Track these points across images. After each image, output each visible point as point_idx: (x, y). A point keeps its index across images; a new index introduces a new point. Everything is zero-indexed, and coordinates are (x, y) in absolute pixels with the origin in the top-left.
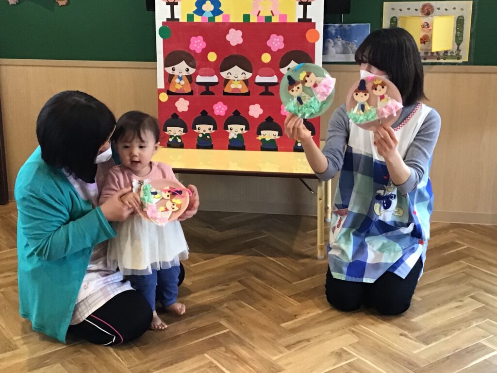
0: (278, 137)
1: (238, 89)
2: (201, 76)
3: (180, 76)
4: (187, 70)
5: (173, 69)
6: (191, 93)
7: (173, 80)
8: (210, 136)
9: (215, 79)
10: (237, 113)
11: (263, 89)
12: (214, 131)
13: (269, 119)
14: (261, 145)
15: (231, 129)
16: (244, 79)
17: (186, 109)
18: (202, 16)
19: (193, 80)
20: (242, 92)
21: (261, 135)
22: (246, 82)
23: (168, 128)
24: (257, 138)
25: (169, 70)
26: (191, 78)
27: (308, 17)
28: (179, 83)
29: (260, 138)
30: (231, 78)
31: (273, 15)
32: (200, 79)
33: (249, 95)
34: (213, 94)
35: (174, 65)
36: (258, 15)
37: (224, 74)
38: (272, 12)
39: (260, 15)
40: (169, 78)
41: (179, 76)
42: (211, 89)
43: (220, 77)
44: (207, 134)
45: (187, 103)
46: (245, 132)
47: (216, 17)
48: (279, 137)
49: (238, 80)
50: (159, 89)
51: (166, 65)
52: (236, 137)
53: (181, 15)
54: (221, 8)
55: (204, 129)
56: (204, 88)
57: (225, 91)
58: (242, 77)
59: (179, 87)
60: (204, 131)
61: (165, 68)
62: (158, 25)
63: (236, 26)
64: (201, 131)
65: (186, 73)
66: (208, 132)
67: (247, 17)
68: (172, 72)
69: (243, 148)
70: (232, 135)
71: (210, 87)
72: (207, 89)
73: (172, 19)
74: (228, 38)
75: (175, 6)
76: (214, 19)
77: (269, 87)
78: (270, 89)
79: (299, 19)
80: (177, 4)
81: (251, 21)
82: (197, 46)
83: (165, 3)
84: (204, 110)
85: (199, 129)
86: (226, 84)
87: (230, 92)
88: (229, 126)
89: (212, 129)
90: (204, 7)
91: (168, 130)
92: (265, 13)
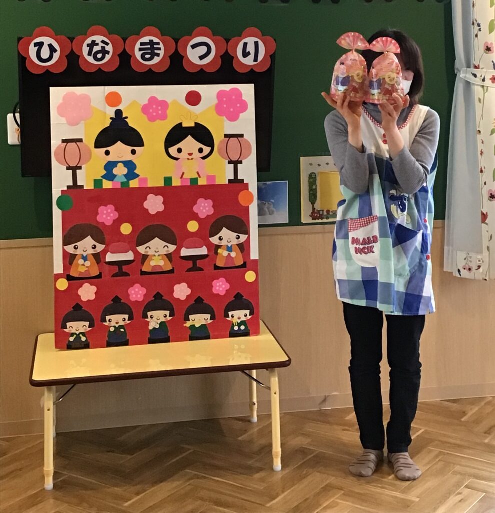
0: (209, 321)
1: (159, 266)
2: (112, 253)
3: (85, 256)
4: (94, 247)
5: (75, 248)
6: (99, 276)
7: (75, 262)
8: (124, 329)
9: (129, 256)
10: (158, 296)
11: (190, 264)
12: (129, 321)
13: (199, 300)
14: (190, 333)
15: (151, 317)
16: (166, 253)
17: (92, 297)
18: (112, 180)
19: (102, 259)
20: (165, 269)
21: (189, 320)
22: (169, 256)
23: (68, 324)
24: (185, 325)
25: (70, 249)
26: (98, 257)
27: (239, 177)
28: (83, 265)
29: (188, 324)
30: (150, 253)
31: (200, 177)
32: (110, 257)
33: (173, 272)
34: (127, 274)
35: (76, 243)
36: (181, 177)
37: (141, 249)
38: (198, 173)
39: (184, 176)
40: (69, 259)
41: (82, 255)
43: (136, 253)
44: (121, 327)
45: (94, 289)
46: (169, 318)
47: (130, 182)
48: (211, 321)
49: (159, 256)
50: (55, 274)
51: (66, 242)
52: (157, 326)
53: (85, 180)
54: (135, 171)
55: (116, 320)
56: (116, 269)
57: (142, 270)
58: (164, 252)
59: (82, 269)
60: (117, 323)
61: (64, 247)
62: (56, 194)
63: (156, 191)
64: (113, 323)
65: (92, 252)
66: (122, 323)
67: (168, 180)
68: (74, 252)
69: (167, 340)
70: (153, 324)
71: (124, 267)
72: (120, 268)
73: (75, 186)
74: (146, 205)
75: (77, 171)
76: (128, 183)
77: (198, 261)
78: (199, 263)
79: (229, 180)
80: (80, 168)
81: (174, 184)
82: (107, 217)
83: (65, 167)
84: (116, 296)
85: (109, 321)
86: (144, 262)
87: (150, 271)
88: (149, 314)
89: (127, 319)
90: (115, 171)
91: (68, 327)
92: (190, 174)
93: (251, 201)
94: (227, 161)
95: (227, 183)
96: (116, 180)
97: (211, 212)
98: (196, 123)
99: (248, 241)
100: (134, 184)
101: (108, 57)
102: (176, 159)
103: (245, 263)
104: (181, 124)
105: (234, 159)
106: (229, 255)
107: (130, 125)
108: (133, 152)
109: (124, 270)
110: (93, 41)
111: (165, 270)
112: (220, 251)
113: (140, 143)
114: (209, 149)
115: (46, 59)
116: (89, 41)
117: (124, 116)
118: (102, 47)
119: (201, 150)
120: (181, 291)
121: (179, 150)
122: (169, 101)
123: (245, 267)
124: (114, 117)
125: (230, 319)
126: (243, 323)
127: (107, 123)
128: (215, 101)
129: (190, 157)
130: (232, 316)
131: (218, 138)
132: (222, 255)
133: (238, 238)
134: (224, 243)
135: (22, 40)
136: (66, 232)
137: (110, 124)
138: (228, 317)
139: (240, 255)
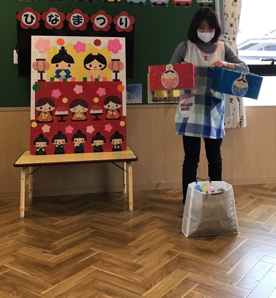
1: (80, 117)
2: (58, 111)
3: (45, 112)
4: (50, 108)
5: (41, 108)
6: (52, 121)
7: (41, 114)
8: (63, 146)
9: (66, 113)
10: (79, 131)
11: (95, 117)
12: (65, 143)
13: (98, 134)
14: (94, 149)
15: (76, 141)
16: (83, 112)
17: (48, 131)
18: (59, 78)
19: (53, 114)
21: (93, 143)
22: (85, 113)
24: (91, 145)
25: (38, 109)
26: (52, 113)
27: (118, 79)
28: (44, 116)
29: (93, 145)
30: (76, 111)
31: (100, 78)
32: (57, 113)
33: (87, 121)
34: (65, 121)
35: (42, 106)
36: (91, 78)
37: (72, 110)
38: (99, 76)
39: (93, 77)
41: (44, 112)
42: (64, 118)
43: (69, 111)
44: (61, 145)
45: (49, 127)
46: (84, 142)
47: (68, 79)
48: (104, 144)
49: (80, 113)
50: (31, 120)
51: (37, 105)
52: (79, 145)
53: (47, 78)
54: (70, 74)
56: (60, 118)
57: (72, 119)
59: (44, 118)
60: (60, 143)
61: (36, 108)
62: (33, 83)
63: (79, 83)
64: (58, 143)
65: (49, 110)
66: (62, 143)
67: (85, 79)
68: (40, 110)
69: (83, 152)
70: (77, 144)
71: (63, 118)
72: (62, 118)
73: (41, 80)
74: (74, 90)
75: (43, 74)
76: (67, 80)
77: (98, 116)
78: (99, 117)
79: (113, 80)
80: (44, 72)
81: (88, 81)
82: (56, 94)
83: (37, 72)
84: (60, 131)
85: (56, 142)
86: (73, 115)
87: (76, 120)
88: (75, 139)
89: (64, 142)
90: (61, 74)
91: (36, 144)
92: (95, 76)
93: (123, 90)
94: (112, 71)
95: (112, 81)
96: (61, 78)
97: (105, 94)
98: (98, 54)
99: (122, 107)
100: (69, 80)
101: (58, 23)
102: (89, 69)
103: (120, 117)
104: (91, 54)
105: (116, 70)
106: (113, 113)
107: (68, 53)
108: (69, 66)
109: (63, 119)
110: (51, 15)
111: (83, 119)
112: (108, 112)
113: (73, 62)
114: (104, 65)
115: (30, 23)
116: (49, 15)
117: (65, 49)
118: (55, 18)
119: (100, 66)
120: (90, 129)
121: (91, 66)
122: (86, 44)
123: (120, 119)
124: (61, 50)
125: (112, 143)
126: (119, 145)
127: (58, 52)
128: (108, 44)
129: (96, 69)
130: (114, 142)
131: (108, 61)
132: (109, 113)
133: (117, 106)
134: (110, 108)
135: (19, 13)
136: (37, 100)
137: (59, 53)
138: (112, 142)
139: (118, 114)
